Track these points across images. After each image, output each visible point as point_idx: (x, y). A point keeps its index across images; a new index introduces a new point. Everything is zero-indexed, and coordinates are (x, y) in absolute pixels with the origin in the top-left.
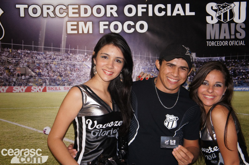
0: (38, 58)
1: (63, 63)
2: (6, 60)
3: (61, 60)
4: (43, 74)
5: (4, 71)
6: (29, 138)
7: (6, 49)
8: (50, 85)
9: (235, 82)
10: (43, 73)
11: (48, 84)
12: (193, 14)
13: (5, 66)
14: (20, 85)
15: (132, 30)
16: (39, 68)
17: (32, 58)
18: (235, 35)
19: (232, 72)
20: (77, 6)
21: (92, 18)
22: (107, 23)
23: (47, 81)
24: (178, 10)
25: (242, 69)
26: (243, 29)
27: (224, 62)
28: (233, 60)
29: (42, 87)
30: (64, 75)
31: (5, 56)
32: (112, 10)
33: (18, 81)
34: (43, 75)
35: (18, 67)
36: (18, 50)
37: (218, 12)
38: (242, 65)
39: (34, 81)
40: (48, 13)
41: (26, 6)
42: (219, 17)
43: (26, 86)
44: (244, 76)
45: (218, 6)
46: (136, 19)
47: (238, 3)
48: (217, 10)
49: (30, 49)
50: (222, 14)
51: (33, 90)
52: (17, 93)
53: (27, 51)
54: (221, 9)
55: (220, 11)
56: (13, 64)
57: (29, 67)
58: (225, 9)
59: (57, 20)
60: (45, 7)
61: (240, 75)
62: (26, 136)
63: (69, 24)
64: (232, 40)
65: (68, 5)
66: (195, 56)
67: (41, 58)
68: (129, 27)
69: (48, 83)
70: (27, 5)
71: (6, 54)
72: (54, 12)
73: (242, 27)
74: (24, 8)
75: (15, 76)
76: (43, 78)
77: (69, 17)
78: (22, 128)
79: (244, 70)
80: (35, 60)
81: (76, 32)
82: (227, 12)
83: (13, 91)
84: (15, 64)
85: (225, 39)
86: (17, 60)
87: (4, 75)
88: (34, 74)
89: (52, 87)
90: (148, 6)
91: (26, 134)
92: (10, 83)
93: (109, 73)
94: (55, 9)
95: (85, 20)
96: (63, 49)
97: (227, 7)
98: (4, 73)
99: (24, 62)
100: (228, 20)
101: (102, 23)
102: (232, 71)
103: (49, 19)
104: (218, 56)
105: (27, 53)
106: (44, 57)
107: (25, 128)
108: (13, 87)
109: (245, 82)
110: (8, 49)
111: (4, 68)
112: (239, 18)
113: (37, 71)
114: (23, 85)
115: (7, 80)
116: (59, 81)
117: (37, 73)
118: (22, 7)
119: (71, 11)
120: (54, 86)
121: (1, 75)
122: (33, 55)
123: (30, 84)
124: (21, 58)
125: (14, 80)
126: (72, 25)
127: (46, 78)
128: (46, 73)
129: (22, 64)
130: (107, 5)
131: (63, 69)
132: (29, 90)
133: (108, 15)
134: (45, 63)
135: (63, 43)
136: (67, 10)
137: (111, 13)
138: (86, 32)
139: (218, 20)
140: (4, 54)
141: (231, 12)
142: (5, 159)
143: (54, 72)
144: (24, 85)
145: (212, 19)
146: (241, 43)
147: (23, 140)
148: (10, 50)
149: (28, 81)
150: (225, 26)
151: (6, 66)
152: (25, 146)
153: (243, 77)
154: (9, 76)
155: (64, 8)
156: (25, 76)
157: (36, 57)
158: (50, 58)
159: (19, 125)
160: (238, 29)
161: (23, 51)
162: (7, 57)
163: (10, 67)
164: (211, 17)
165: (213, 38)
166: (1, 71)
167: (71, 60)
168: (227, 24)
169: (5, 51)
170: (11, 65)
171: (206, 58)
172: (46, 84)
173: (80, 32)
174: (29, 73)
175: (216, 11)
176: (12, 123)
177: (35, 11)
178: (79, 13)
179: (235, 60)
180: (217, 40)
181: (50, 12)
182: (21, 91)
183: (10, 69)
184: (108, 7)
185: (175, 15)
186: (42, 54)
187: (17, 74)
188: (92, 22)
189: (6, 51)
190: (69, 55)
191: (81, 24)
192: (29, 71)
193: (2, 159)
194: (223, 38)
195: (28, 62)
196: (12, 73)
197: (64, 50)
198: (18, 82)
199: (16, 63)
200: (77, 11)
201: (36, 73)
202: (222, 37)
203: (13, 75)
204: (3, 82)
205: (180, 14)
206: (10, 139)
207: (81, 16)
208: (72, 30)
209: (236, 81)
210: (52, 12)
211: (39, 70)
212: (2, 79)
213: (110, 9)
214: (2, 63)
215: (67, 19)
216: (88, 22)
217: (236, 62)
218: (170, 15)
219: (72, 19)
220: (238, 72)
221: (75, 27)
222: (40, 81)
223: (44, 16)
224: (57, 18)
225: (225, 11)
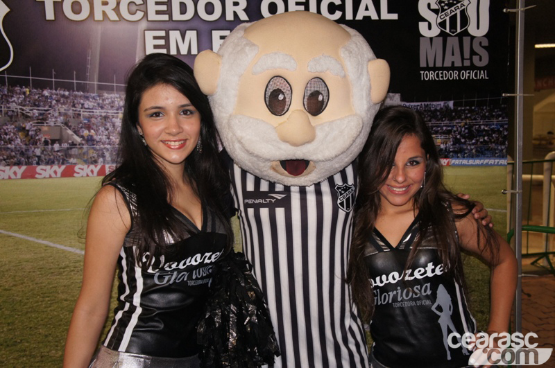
0: (86, 106)
2: (19, 111)
4: (98, 140)
5: (14, 134)
6: (73, 271)
7: (17, 89)
8: (113, 161)
9: (472, 150)
10: (97, 138)
11: (110, 159)
12: (395, 16)
13: (17, 124)
14: (50, 162)
16: (89, 128)
17: (74, 106)
18: (471, 59)
19: (467, 131)
21: (196, 24)
23: (107, 154)
24: (367, 9)
25: (483, 124)
26: (484, 47)
27: (452, 111)
28: (468, 108)
29: (96, 166)
31: (16, 103)
32: (237, 7)
33: (45, 155)
34: (97, 142)
35: (45, 124)
36: (43, 91)
37: (440, 15)
38: (484, 117)
39: (80, 154)
40: (104, 13)
42: (442, 24)
43: (63, 164)
44: (486, 138)
45: (440, 3)
48: (439, 10)
49: (69, 87)
50: (448, 18)
51: (78, 173)
52: (45, 180)
53: (62, 92)
54: (446, 10)
55: (443, 13)
56: (34, 120)
57: (68, 126)
58: (453, 8)
59: (123, 26)
61: (480, 136)
62: (68, 266)
63: (149, 35)
64: (465, 68)
66: (399, 99)
67: (92, 106)
71: (18, 98)
72: (117, 9)
73: (483, 45)
74: (55, 2)
75: (38, 144)
76: (98, 147)
77: (148, 21)
78: (58, 251)
79: (487, 125)
80: (80, 111)
81: (163, 51)
82: (456, 14)
83: (37, 176)
84: (38, 119)
85: (453, 68)
86: (42, 110)
87: (16, 142)
88: (78, 140)
91: (68, 263)
92: (28, 158)
94: (118, 3)
95: (182, 26)
97: (455, 4)
98: (17, 138)
99: (56, 114)
100: (459, 30)
101: (216, 34)
102: (466, 129)
103: (109, 26)
104: (442, 101)
105: (63, 96)
106: (98, 104)
107: (64, 251)
108: (36, 167)
109: (488, 150)
110: (21, 88)
111: (16, 127)
112: (478, 28)
113: (86, 133)
114: (56, 162)
115: (22, 154)
117: (86, 138)
119: (152, 7)
121: (10, 143)
122: (76, 101)
123: (72, 160)
124: (50, 107)
125: (38, 152)
126: (155, 38)
127: (105, 148)
128: (104, 137)
129: (54, 120)
132: (69, 173)
133: (230, 17)
134: (101, 116)
136: (145, 5)
137: (235, 13)
138: (184, 51)
139: (439, 31)
140: (15, 99)
141: (463, 13)
142: (27, 313)
144: (58, 164)
145: (430, 28)
146: (482, 75)
147: (60, 274)
148: (27, 90)
149: (67, 154)
150: (453, 42)
151: (19, 124)
152: (65, 286)
153: (484, 140)
154: (26, 145)
155: (139, 1)
156: (60, 145)
157: (83, 105)
158: (112, 107)
159: (51, 244)
160: (477, 48)
161: (54, 91)
162: (20, 104)
163: (28, 126)
164: (427, 23)
165: (431, 65)
166: (10, 134)
168: (457, 38)
169: (16, 93)
170: (29, 122)
171: (419, 104)
172: (104, 160)
173: (173, 51)
174: (69, 137)
175: (436, 11)
176: (36, 241)
177: (77, 7)
178: (169, 12)
179: (471, 107)
180: (439, 69)
181: (109, 10)
182: (53, 175)
183: (28, 131)
185: (361, 18)
186: (94, 98)
187: (43, 140)
188: (195, 32)
189: (18, 91)
191: (175, 35)
192: (68, 134)
193: (20, 313)
194: (450, 65)
195: (65, 115)
196: (32, 138)
198: (47, 157)
199: (41, 117)
200: (164, 8)
201: (82, 137)
202: (448, 64)
203: (35, 143)
204: (14, 157)
205: (370, 17)
206: (34, 274)
207: (174, 19)
208: (156, 46)
209: (472, 147)
210: (113, 10)
211: (89, 131)
212: (12, 151)
213: (232, 4)
214: (11, 117)
215: (144, 25)
216: (187, 32)
217: (473, 111)
218: (352, 19)
219: (154, 26)
220: (476, 130)
221: (162, 42)
222: (92, 154)
223: (96, 19)
224: (123, 23)
225: (453, 13)
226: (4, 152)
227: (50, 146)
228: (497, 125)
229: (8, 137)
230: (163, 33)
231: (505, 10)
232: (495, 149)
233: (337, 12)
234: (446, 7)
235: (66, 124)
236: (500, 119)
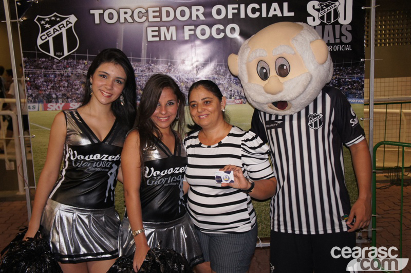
1: (144, 75)
2: (82, 73)
3: (142, 71)
5: (80, 85)
7: (81, 61)
12: (292, 14)
13: (81, 80)
15: (222, 35)
18: (340, 38)
19: (337, 82)
20: (158, 9)
21: (175, 22)
22: (193, 27)
24: (275, 10)
25: (347, 78)
26: (349, 31)
28: (338, 68)
31: (80, 69)
32: (198, 12)
37: (320, 12)
38: (348, 74)
40: (125, 18)
41: (101, 11)
42: (322, 18)
44: (349, 86)
45: (321, 5)
46: (226, 22)
48: (320, 9)
50: (325, 14)
54: (325, 9)
55: (323, 11)
58: (329, 8)
60: (122, 11)
61: (345, 85)
63: (150, 30)
64: (337, 44)
65: (148, 8)
68: (219, 31)
71: (81, 66)
72: (132, 16)
73: (348, 29)
74: (100, 14)
77: (149, 22)
79: (350, 79)
81: (157, 39)
82: (331, 11)
90: (239, 6)
94: (133, 12)
95: (168, 24)
97: (330, 5)
100: (332, 21)
101: (186, 28)
102: (336, 81)
103: (127, 25)
109: (351, 93)
110: (83, 61)
112: (345, 19)
118: (96, 13)
119: (151, 14)
121: (78, 90)
126: (153, 31)
130: (192, 7)
133: (194, 18)
135: (144, 52)
136: (146, 14)
137: (197, 16)
138: (168, 38)
139: (320, 22)
140: (80, 67)
141: (335, 11)
145: (314, 20)
146: (348, 48)
148: (86, 62)
150: (329, 28)
155: (144, 11)
160: (344, 32)
162: (82, 69)
164: (312, 17)
167: (153, 71)
168: (331, 26)
173: (163, 39)
175: (318, 10)
177: (111, 16)
178: (160, 16)
179: (340, 68)
181: (128, 16)
184: (194, 8)
185: (271, 16)
188: (175, 27)
189: (81, 63)
190: (151, 65)
191: (163, 29)
197: (144, 59)
200: (157, 14)
205: (277, 15)
207: (163, 20)
208: (153, 36)
210: (130, 16)
212: (78, 94)
213: (195, 10)
214: (78, 76)
215: (146, 24)
216: (170, 27)
217: (341, 70)
218: (265, 16)
219: (152, 24)
220: (343, 82)
221: (156, 33)
223: (121, 22)
224: (135, 23)
225: (329, 11)
226: (74, 95)
228: (357, 78)
229: (76, 87)
231: (363, 8)
232: (356, 93)
233: (257, 12)
234: (324, 7)
236: (359, 74)
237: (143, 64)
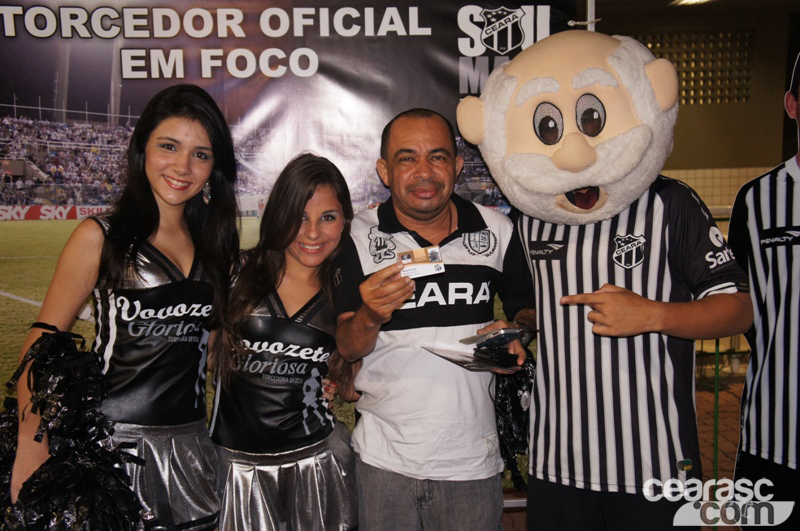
0: (53, 137)
1: (114, 150)
3: (109, 142)
4: (67, 177)
8: (85, 202)
10: (66, 175)
11: (81, 199)
12: (427, 31)
14: (12, 202)
15: (281, 70)
16: (57, 163)
17: (39, 137)
20: (144, 12)
21: (182, 41)
22: (219, 52)
23: (78, 194)
24: (392, 22)
29: (65, 208)
30: (117, 180)
32: (230, 21)
33: (6, 194)
34: (67, 179)
35: (6, 158)
36: (3, 119)
37: (485, 29)
39: (47, 194)
40: (73, 27)
41: (19, 10)
42: (489, 41)
43: (27, 204)
45: (486, 14)
46: (288, 43)
47: (532, 7)
49: (33, 115)
50: (495, 34)
51: (45, 215)
52: (7, 222)
53: (25, 121)
54: (494, 22)
55: (490, 27)
57: (32, 160)
58: (502, 21)
59: (95, 44)
60: (65, 13)
63: (127, 54)
65: (123, 8)
67: (60, 137)
68: (274, 63)
69: (79, 198)
70: (21, 8)
72: (88, 24)
74: (15, 16)
76: (67, 186)
77: (125, 38)
78: (22, 305)
80: (46, 143)
81: (143, 75)
82: (506, 28)
88: (45, 176)
89: (91, 207)
90: (317, 12)
93: (180, 184)
94: (90, 17)
95: (165, 44)
96: (113, 115)
97: (506, 16)
99: (19, 146)
100: (510, 48)
101: (206, 54)
103: (78, 43)
105: (27, 125)
106: (68, 135)
107: (28, 306)
114: (19, 202)
116: (107, 193)
117: (54, 174)
118: (8, 13)
119: (130, 22)
120: (94, 205)
122: (41, 132)
123: (37, 200)
124: (11, 137)
126: (134, 58)
127: (76, 187)
128: (75, 174)
129: (16, 153)
130: (218, 10)
131: (114, 165)
132: (33, 215)
133: (222, 33)
134: (70, 149)
135: (114, 102)
136: (120, 20)
137: (229, 28)
138: (168, 74)
139: (485, 49)
141: (516, 27)
143: (93, 171)
144: (22, 204)
145: (472, 45)
149: (31, 193)
155: (114, 14)
156: (24, 182)
157: (49, 136)
158: (84, 139)
159: (14, 297)
161: (16, 120)
164: (468, 40)
165: (473, 92)
172: (75, 201)
173: (155, 74)
174: (34, 173)
175: (480, 25)
177: (41, 22)
178: (150, 27)
181: (79, 24)
182: (16, 217)
184: (222, 13)
185: (385, 34)
186: (62, 128)
187: (4, 176)
188: (181, 51)
191: (157, 55)
192: (33, 170)
195: (29, 147)
197: (115, 117)
198: (8, 196)
200: (144, 22)
201: (49, 173)
205: (395, 32)
207: (156, 36)
208: (135, 69)
210: (84, 24)
211: (57, 167)
213: (225, 18)
215: (120, 42)
216: (172, 51)
218: (372, 34)
219: (132, 44)
221: (142, 63)
222: (60, 193)
223: (64, 35)
224: (96, 40)
225: (502, 27)
227: (12, 183)
230: (142, 53)
233: (354, 26)
234: (493, 20)
235: (30, 158)
237: (113, 127)
